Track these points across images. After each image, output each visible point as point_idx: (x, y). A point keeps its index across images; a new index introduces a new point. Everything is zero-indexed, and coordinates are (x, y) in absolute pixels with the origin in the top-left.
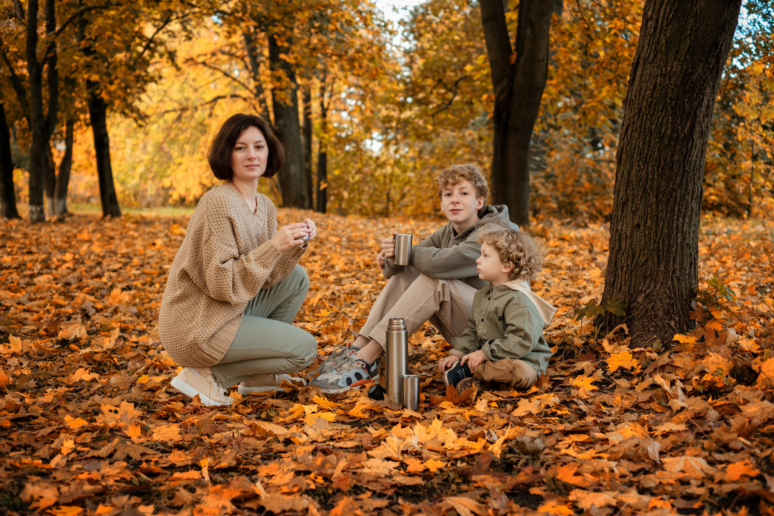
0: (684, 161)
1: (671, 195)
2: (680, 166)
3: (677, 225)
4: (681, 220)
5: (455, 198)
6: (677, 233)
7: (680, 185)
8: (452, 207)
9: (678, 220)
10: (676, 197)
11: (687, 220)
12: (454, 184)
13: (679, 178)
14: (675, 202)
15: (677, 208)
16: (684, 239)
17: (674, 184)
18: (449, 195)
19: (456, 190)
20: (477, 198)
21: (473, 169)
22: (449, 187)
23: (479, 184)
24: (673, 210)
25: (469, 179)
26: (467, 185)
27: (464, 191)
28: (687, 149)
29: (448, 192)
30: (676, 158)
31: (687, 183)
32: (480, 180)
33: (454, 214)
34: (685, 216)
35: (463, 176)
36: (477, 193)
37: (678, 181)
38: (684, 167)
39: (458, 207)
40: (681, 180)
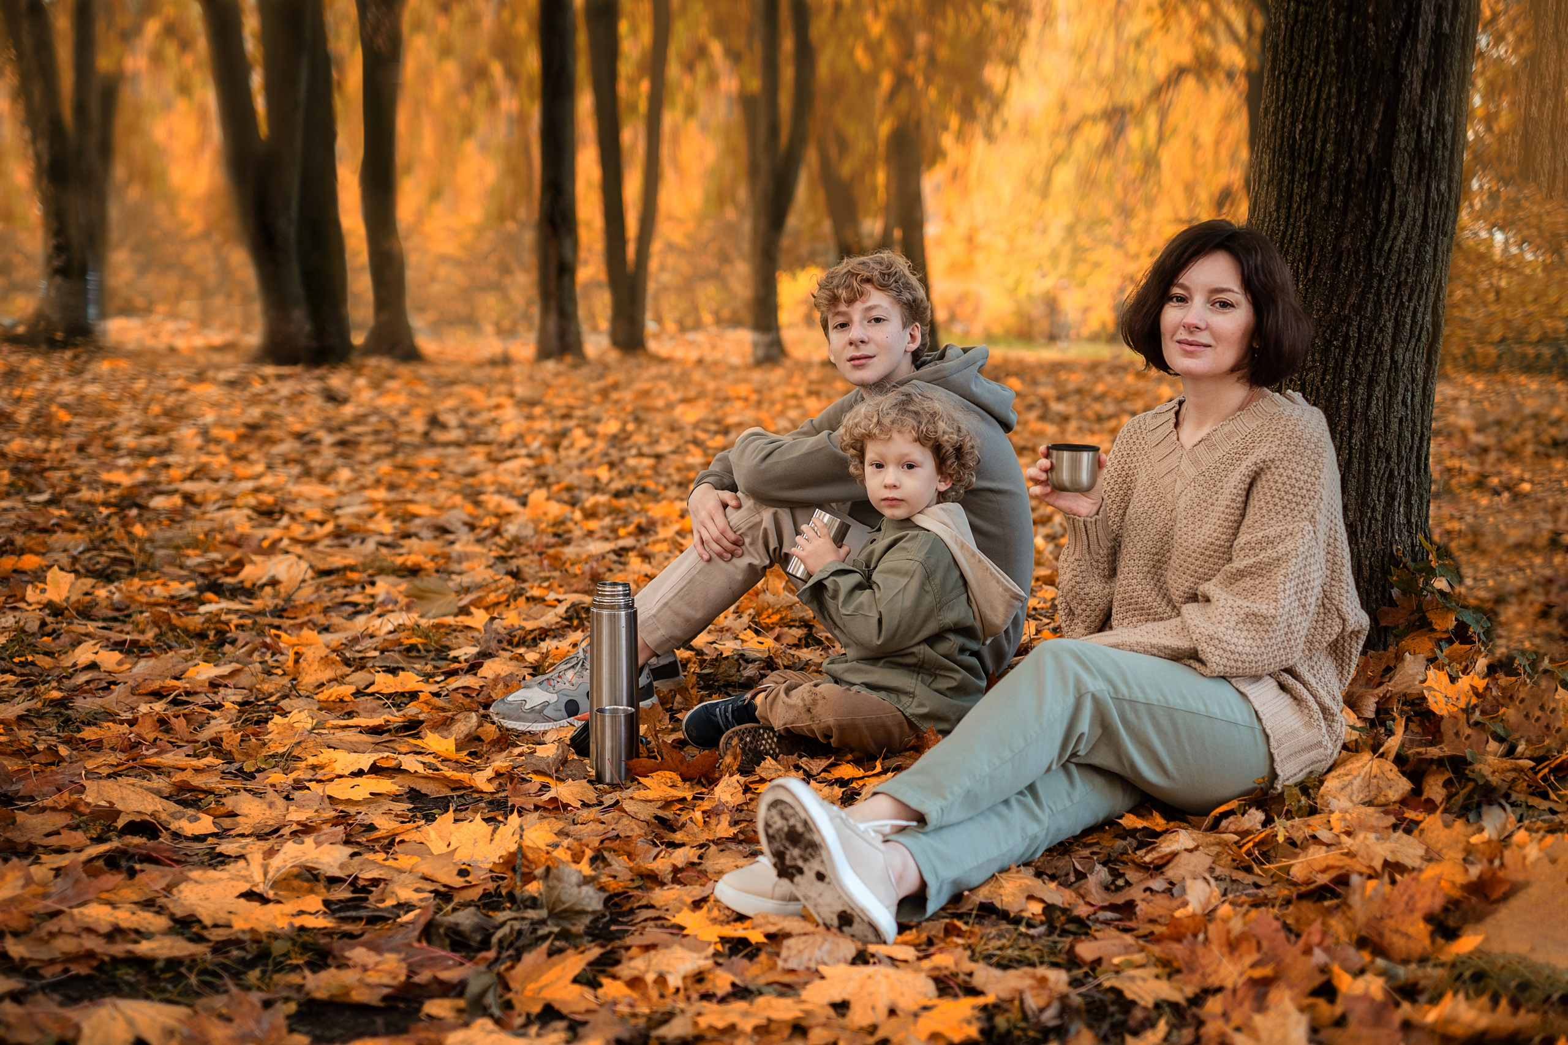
0: (1368, 249)
1: (1334, 331)
2: (1357, 261)
3: (1352, 405)
4: (1361, 390)
5: (856, 331)
6: (1351, 422)
7: (1358, 309)
8: (852, 352)
9: (1352, 390)
10: (1347, 337)
11: (1378, 392)
12: (850, 302)
13: (1355, 291)
14: (1345, 349)
15: (1349, 361)
16: (1370, 436)
17: (1342, 306)
18: (843, 325)
19: (857, 312)
20: (905, 326)
21: (890, 266)
22: (843, 308)
23: (907, 296)
24: (1339, 367)
25: (883, 287)
26: (879, 300)
27: (875, 314)
28: (1377, 223)
29: (841, 320)
30: (1346, 243)
31: (1378, 303)
32: (908, 286)
33: (857, 367)
34: (1371, 382)
35: (868, 280)
36: (903, 315)
37: (1352, 299)
38: (1370, 265)
39: (865, 350)
40: (1363, 296)
